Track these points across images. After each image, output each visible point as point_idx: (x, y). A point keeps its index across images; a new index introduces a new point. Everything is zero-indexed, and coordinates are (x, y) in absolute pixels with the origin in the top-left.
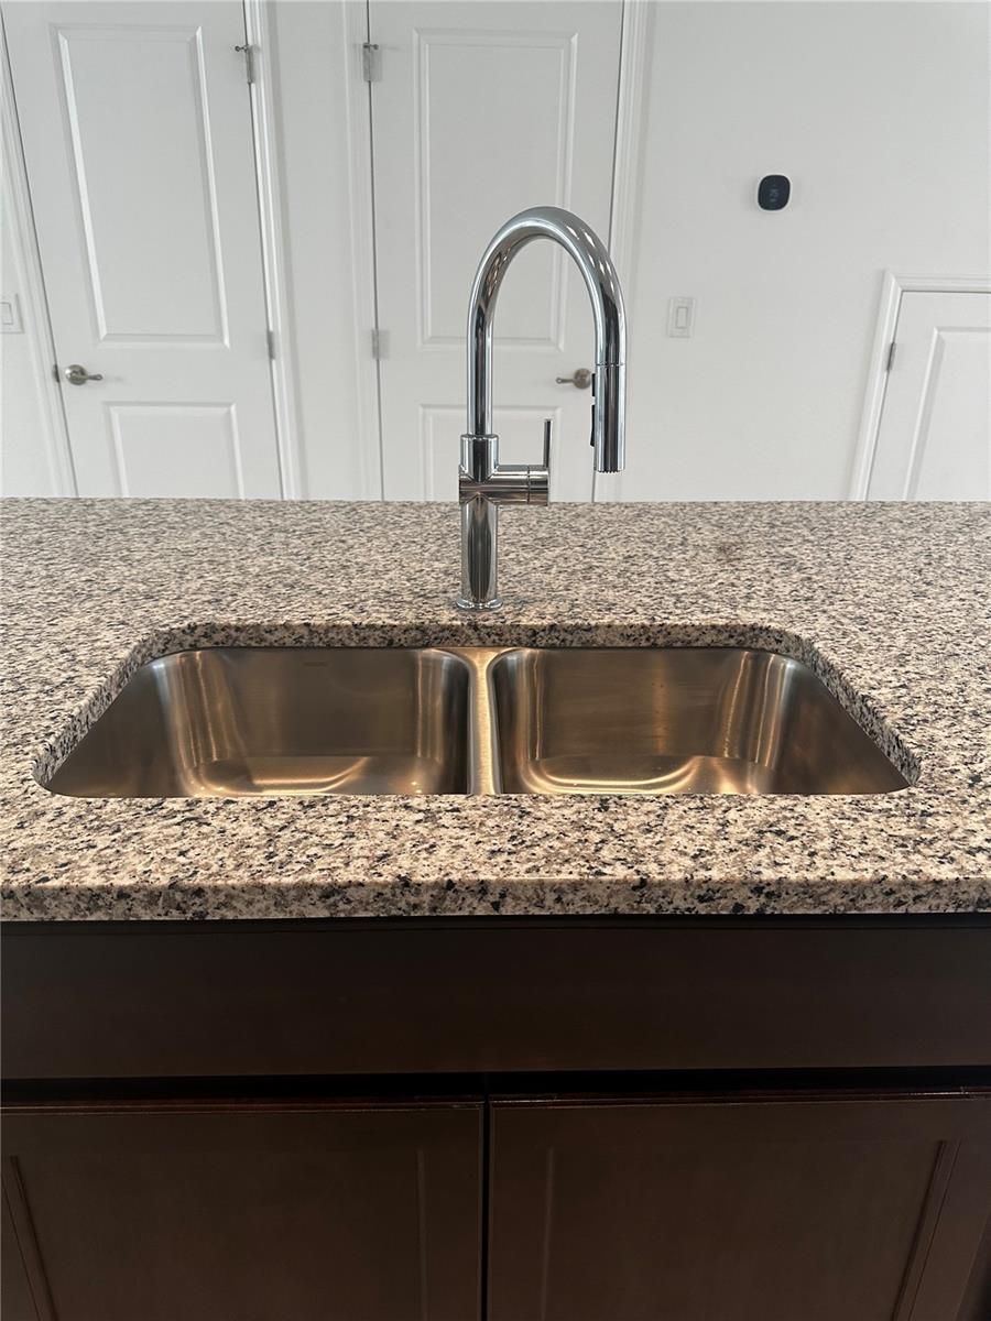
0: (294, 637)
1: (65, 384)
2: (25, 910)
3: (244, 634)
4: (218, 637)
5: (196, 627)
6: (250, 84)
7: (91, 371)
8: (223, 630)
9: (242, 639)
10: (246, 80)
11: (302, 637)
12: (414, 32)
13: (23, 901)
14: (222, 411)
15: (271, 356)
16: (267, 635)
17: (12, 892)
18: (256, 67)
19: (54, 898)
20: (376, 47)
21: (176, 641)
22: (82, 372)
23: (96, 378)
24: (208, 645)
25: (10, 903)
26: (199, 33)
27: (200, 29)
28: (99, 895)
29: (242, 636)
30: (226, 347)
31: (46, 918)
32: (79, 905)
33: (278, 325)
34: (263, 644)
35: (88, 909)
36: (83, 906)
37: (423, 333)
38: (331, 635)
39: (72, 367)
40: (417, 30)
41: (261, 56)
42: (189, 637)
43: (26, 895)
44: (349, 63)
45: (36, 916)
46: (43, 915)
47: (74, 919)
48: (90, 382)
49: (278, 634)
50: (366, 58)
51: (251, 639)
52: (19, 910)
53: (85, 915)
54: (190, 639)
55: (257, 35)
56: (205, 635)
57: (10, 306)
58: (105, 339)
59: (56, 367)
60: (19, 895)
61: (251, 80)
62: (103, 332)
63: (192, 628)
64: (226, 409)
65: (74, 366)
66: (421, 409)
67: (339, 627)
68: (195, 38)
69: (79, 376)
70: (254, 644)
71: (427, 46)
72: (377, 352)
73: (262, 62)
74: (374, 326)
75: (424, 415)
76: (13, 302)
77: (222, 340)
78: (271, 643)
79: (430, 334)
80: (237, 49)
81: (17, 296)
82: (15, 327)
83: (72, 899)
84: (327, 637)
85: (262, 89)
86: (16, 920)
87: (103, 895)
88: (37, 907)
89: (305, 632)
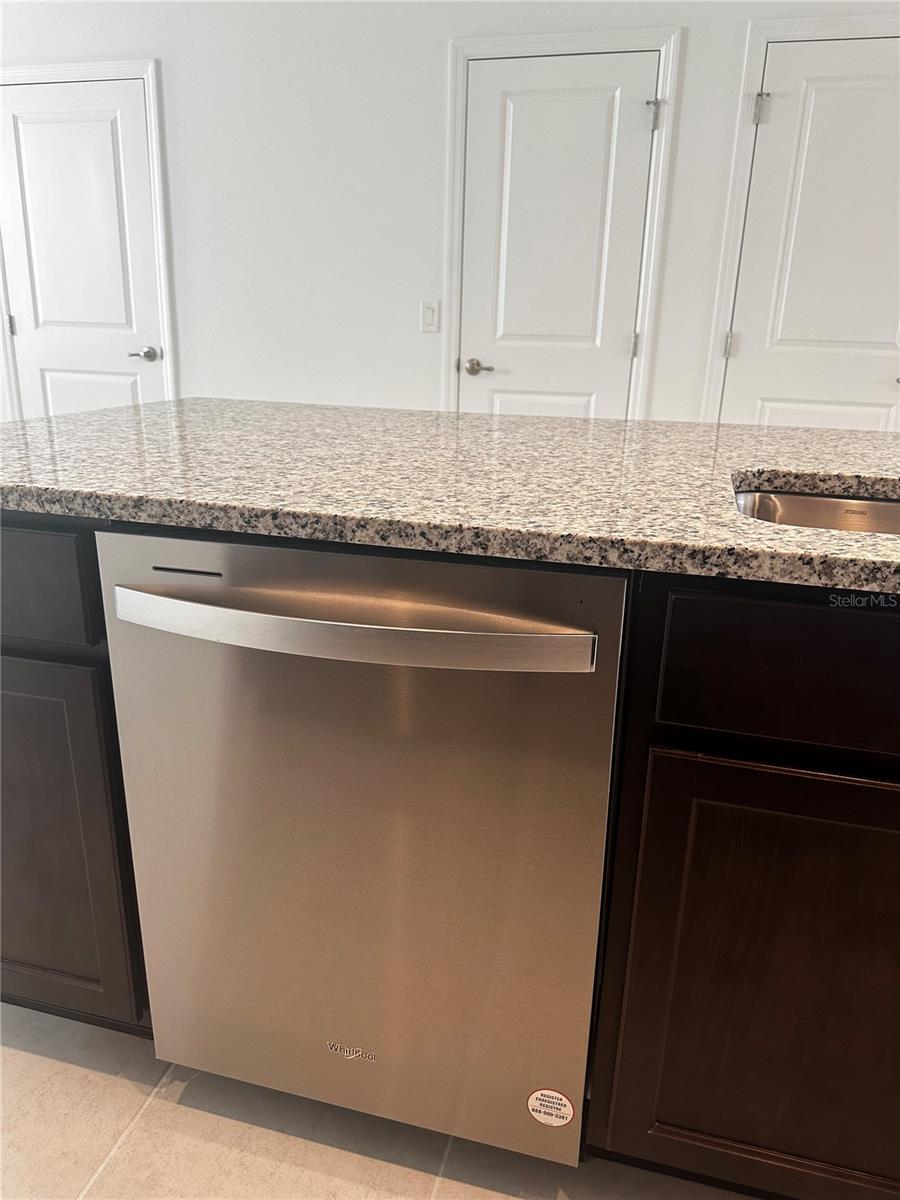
0: (843, 487)
1: (464, 372)
2: (816, 575)
3: (801, 481)
4: (778, 483)
5: (764, 472)
6: (653, 131)
7: (484, 364)
8: (784, 476)
9: (798, 485)
10: (651, 127)
11: (851, 487)
12: (804, 80)
13: (817, 568)
14: (584, 400)
15: (635, 354)
16: (821, 483)
17: (812, 559)
18: (661, 117)
19: (843, 568)
20: (768, 95)
21: (747, 482)
22: (478, 364)
23: (490, 369)
24: (770, 489)
25: (807, 568)
26: (618, 93)
27: (619, 90)
28: (879, 569)
29: (799, 483)
30: (597, 347)
31: (830, 584)
32: (860, 576)
33: (644, 327)
34: (815, 491)
35: (866, 580)
36: (863, 576)
37: (772, 336)
38: (877, 487)
39: (471, 361)
40: (806, 78)
41: (666, 108)
42: (756, 480)
43: (822, 563)
44: (742, 109)
45: (823, 582)
46: (828, 582)
47: (852, 588)
48: (483, 372)
49: (830, 483)
50: (757, 103)
51: (806, 486)
52: (811, 575)
53: (862, 585)
54: (756, 482)
55: (666, 91)
56: (768, 480)
57: (433, 311)
58: (500, 339)
59: (459, 360)
60: (816, 562)
61: (655, 126)
62: (500, 333)
63: (761, 473)
64: (587, 398)
65: (473, 360)
66: (760, 402)
67: (886, 480)
68: (614, 96)
69: (475, 368)
70: (807, 491)
71: (814, 93)
72: (727, 353)
73: (667, 113)
74: (728, 330)
75: (762, 407)
76: (435, 306)
77: (594, 340)
78: (822, 491)
79: (779, 337)
80: (648, 103)
81: (440, 303)
82: (434, 328)
83: (857, 570)
84: (873, 488)
85: (663, 134)
86: (806, 584)
87: (883, 569)
88: (826, 574)
89: (854, 482)
